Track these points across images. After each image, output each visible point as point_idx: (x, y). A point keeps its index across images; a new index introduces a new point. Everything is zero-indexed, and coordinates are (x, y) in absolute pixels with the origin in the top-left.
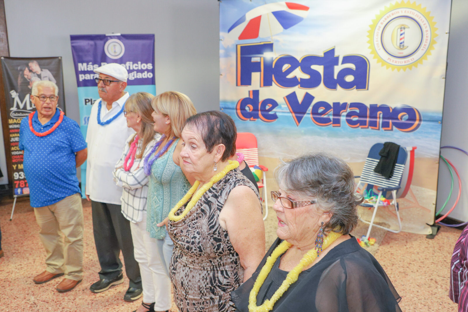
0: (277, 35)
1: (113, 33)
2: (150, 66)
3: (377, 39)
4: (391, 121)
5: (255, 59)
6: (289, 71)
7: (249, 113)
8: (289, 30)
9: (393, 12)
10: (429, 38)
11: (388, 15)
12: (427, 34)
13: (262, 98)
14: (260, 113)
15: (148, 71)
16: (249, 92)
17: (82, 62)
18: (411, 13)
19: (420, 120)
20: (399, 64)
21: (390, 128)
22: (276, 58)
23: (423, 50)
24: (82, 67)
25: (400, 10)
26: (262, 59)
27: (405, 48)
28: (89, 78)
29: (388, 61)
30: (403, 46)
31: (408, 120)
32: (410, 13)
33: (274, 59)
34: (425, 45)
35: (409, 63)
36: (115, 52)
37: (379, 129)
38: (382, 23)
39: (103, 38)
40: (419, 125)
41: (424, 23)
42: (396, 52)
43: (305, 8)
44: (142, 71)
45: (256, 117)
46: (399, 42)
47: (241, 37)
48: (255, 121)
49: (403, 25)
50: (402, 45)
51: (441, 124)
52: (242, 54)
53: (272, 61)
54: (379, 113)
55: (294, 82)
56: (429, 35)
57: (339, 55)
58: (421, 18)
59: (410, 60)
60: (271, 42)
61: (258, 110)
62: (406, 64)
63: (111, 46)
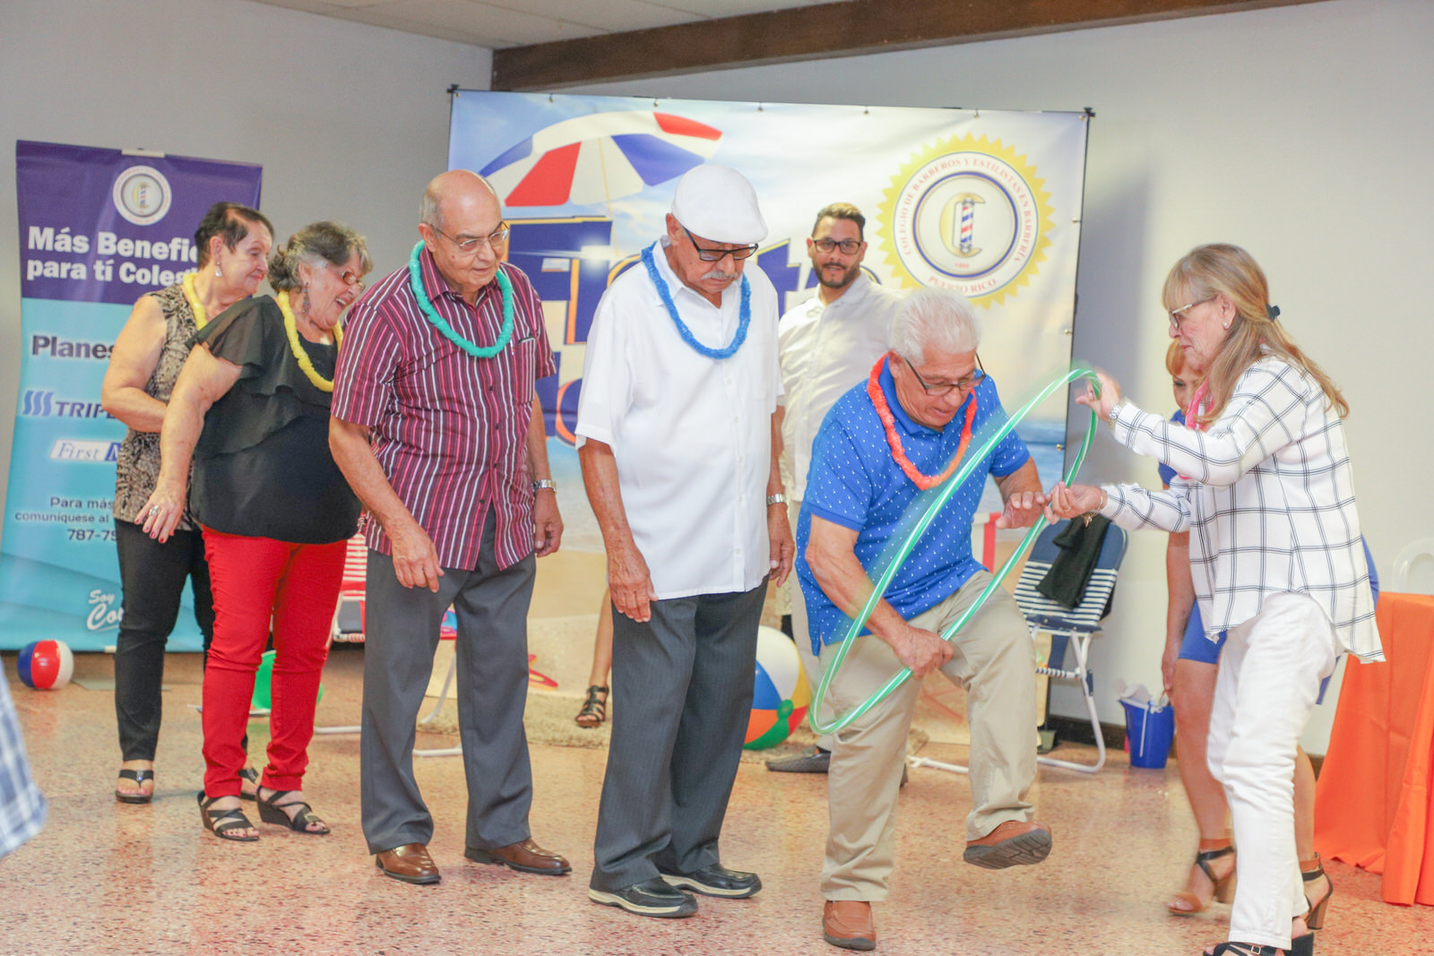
0: (626, 199)
1: (140, 149)
3: (903, 225)
5: (555, 263)
8: (658, 190)
9: (946, 160)
10: (1033, 232)
11: (931, 166)
12: (1028, 221)
13: (567, 376)
14: (559, 418)
17: (42, 224)
18: (991, 166)
22: (619, 263)
23: (1017, 259)
24: (40, 238)
25: (961, 157)
26: (576, 264)
27: (973, 252)
28: (56, 275)
29: (931, 285)
30: (969, 247)
32: (988, 166)
33: (611, 265)
34: (1023, 248)
35: (983, 291)
36: (143, 204)
38: (916, 187)
39: (111, 161)
41: (1021, 193)
42: (951, 263)
43: (711, 133)
46: (958, 236)
47: (515, 199)
49: (968, 195)
50: (965, 244)
51: (1063, 452)
53: (607, 272)
56: (1033, 224)
57: (800, 264)
58: (1013, 182)
59: (986, 285)
60: (607, 219)
61: (553, 412)
62: (975, 293)
63: (133, 187)
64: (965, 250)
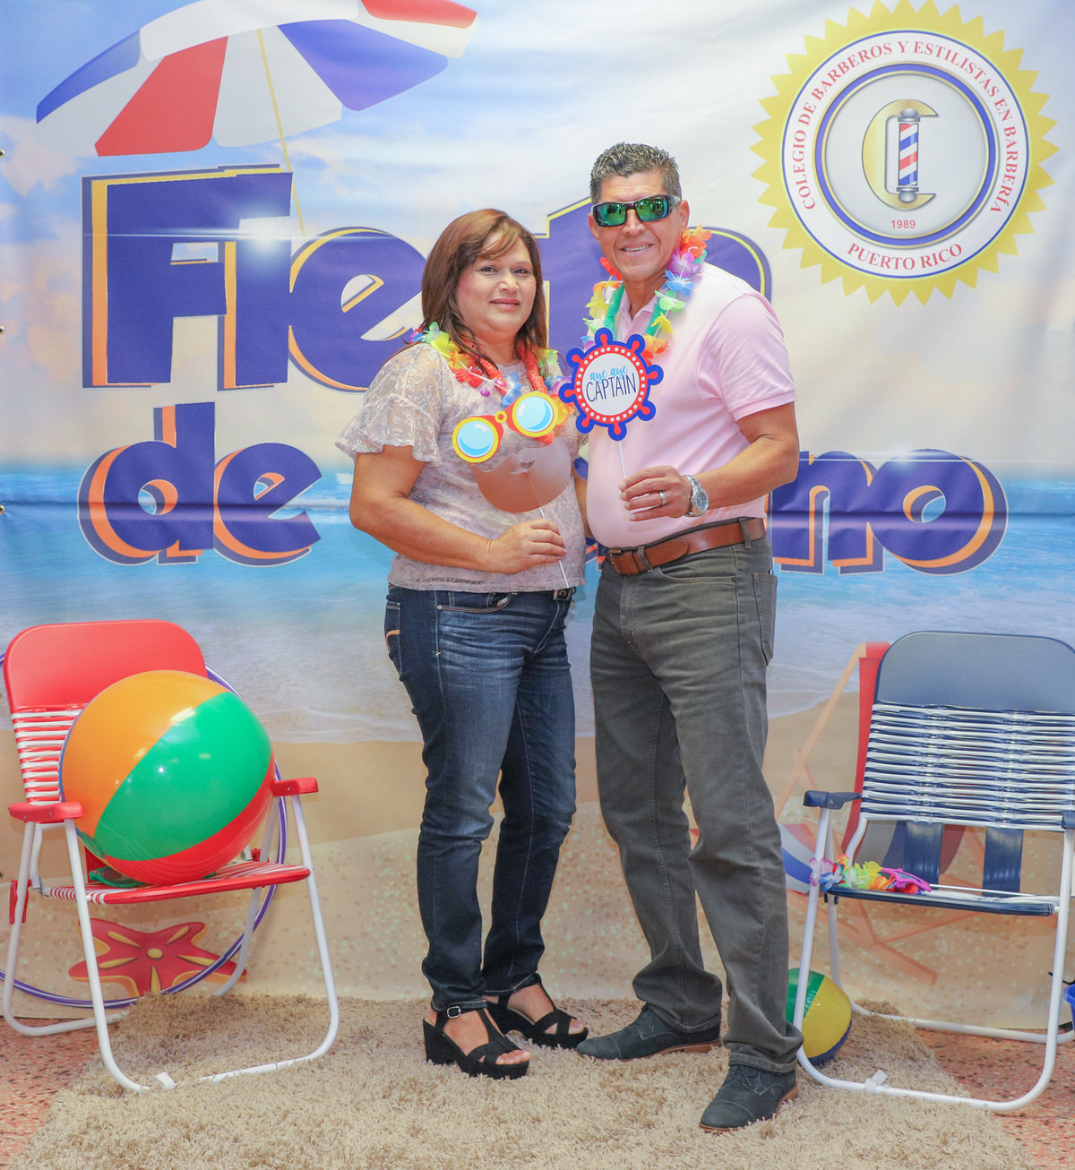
0: (313, 133)
3: (798, 160)
4: (869, 528)
5: (190, 251)
6: (376, 308)
7: (160, 524)
8: (369, 116)
9: (866, 45)
10: (1021, 162)
11: (843, 57)
12: (1013, 145)
13: (227, 443)
14: (217, 517)
16: (158, 413)
18: (943, 53)
19: (1000, 515)
20: (902, 271)
21: (868, 560)
22: (309, 244)
23: (994, 209)
25: (892, 40)
26: (231, 250)
27: (921, 200)
29: (853, 258)
30: (915, 191)
31: (946, 515)
32: (939, 54)
33: (294, 250)
34: (1006, 190)
35: (942, 266)
37: (817, 568)
38: (817, 94)
40: (994, 538)
41: (997, 98)
42: (882, 218)
43: (458, 14)
45: (198, 538)
46: (894, 174)
48: (192, 559)
49: (908, 103)
50: (907, 188)
52: (112, 227)
53: (287, 262)
54: (814, 491)
56: (1020, 147)
58: (982, 78)
59: (946, 255)
60: (282, 169)
61: (208, 506)
62: (928, 270)
64: (908, 198)
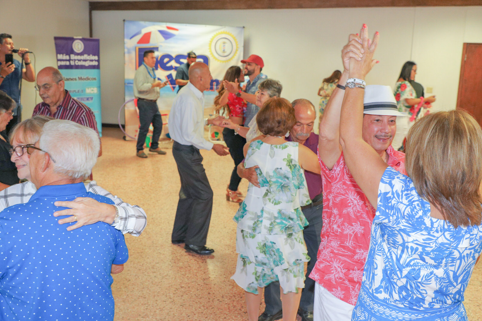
0: (161, 42)
1: (77, 37)
2: (96, 58)
3: (213, 47)
6: (168, 62)
8: (168, 40)
9: (220, 35)
11: (217, 37)
15: (95, 60)
17: (60, 54)
20: (223, 60)
22: (161, 55)
23: (233, 53)
24: (60, 57)
25: (223, 35)
28: (63, 64)
29: (218, 58)
30: (225, 51)
32: (228, 37)
33: (159, 56)
34: (234, 51)
35: (227, 59)
36: (78, 48)
37: (214, 91)
38: (215, 40)
39: (72, 39)
41: (233, 42)
42: (222, 54)
43: (177, 30)
44: (92, 61)
46: (223, 49)
47: (139, 42)
49: (224, 42)
52: (138, 52)
54: (214, 83)
55: (171, 68)
56: (235, 47)
58: (232, 39)
60: (157, 46)
63: (76, 45)
